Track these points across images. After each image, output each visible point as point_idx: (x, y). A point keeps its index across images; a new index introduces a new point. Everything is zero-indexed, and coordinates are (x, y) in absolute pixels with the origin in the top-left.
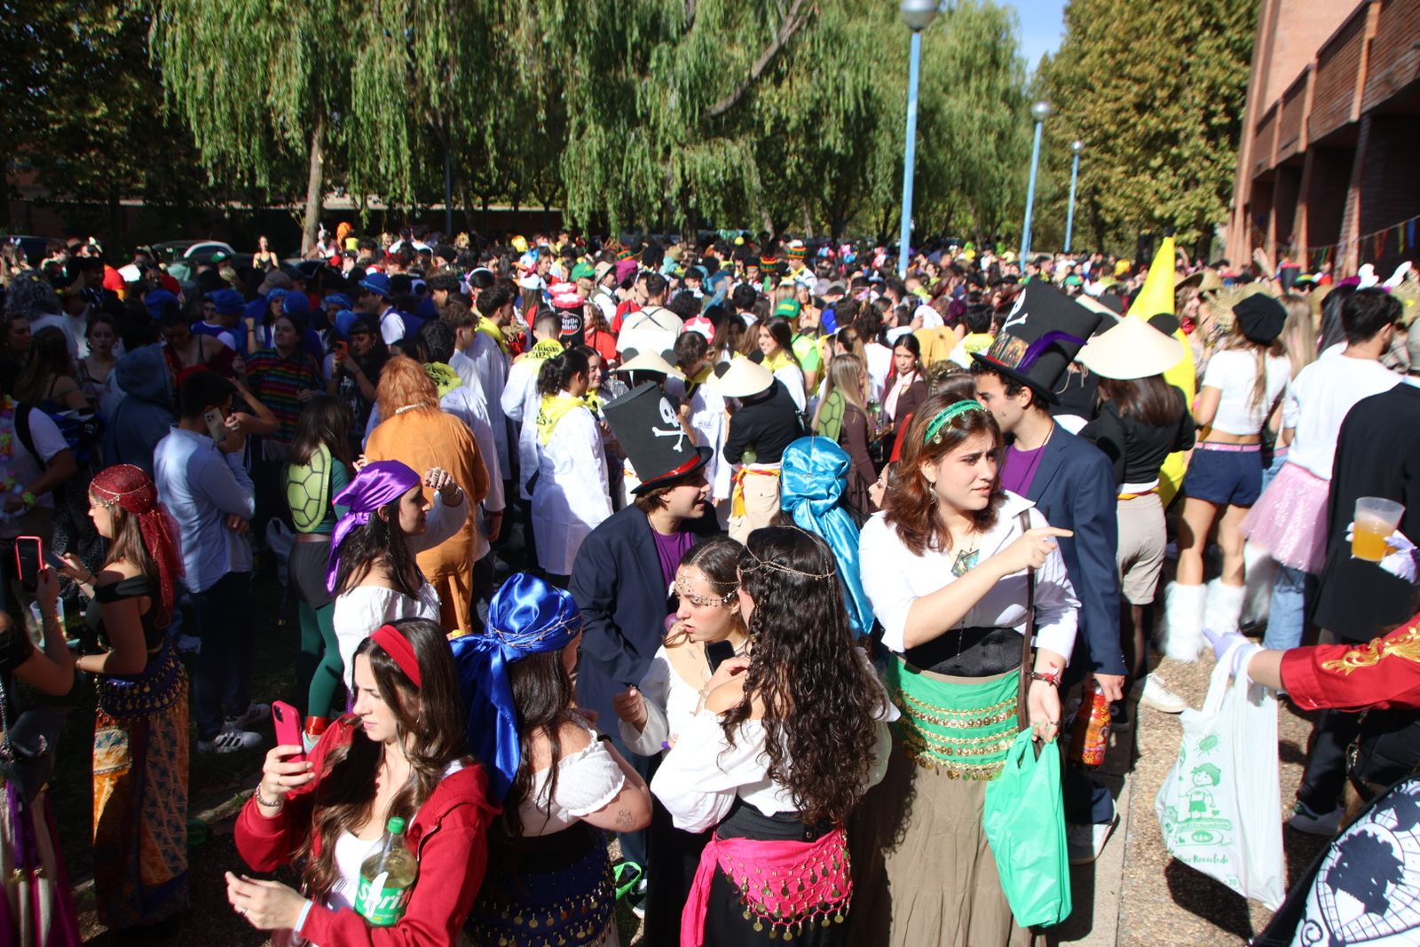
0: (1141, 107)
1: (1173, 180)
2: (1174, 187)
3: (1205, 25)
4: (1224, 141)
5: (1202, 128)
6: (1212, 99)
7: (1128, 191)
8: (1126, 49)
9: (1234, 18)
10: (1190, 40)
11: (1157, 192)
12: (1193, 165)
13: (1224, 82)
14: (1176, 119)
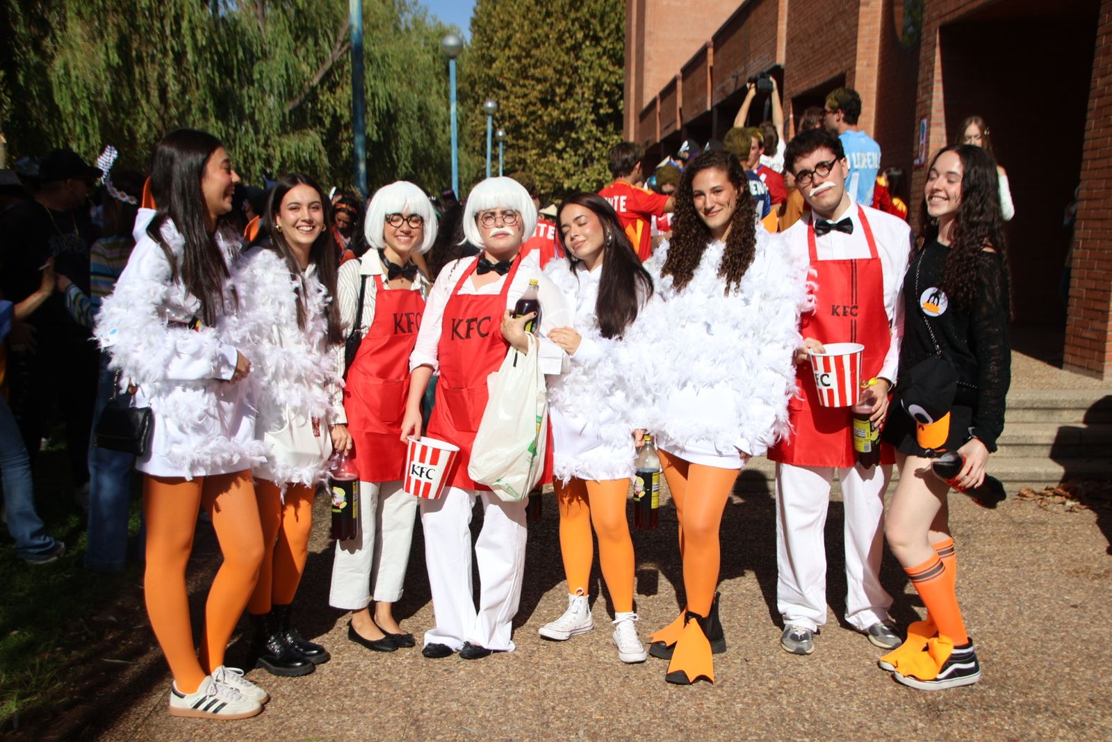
0: (545, 102)
1: (575, 159)
2: (576, 165)
3: (586, 37)
4: (610, 128)
5: (592, 117)
6: (597, 95)
7: (541, 169)
8: (528, 55)
9: (607, 32)
10: (576, 48)
11: (564, 169)
12: (590, 147)
13: (605, 81)
14: (572, 110)
